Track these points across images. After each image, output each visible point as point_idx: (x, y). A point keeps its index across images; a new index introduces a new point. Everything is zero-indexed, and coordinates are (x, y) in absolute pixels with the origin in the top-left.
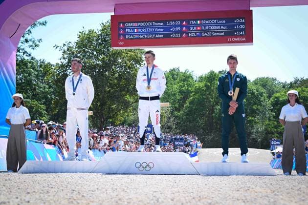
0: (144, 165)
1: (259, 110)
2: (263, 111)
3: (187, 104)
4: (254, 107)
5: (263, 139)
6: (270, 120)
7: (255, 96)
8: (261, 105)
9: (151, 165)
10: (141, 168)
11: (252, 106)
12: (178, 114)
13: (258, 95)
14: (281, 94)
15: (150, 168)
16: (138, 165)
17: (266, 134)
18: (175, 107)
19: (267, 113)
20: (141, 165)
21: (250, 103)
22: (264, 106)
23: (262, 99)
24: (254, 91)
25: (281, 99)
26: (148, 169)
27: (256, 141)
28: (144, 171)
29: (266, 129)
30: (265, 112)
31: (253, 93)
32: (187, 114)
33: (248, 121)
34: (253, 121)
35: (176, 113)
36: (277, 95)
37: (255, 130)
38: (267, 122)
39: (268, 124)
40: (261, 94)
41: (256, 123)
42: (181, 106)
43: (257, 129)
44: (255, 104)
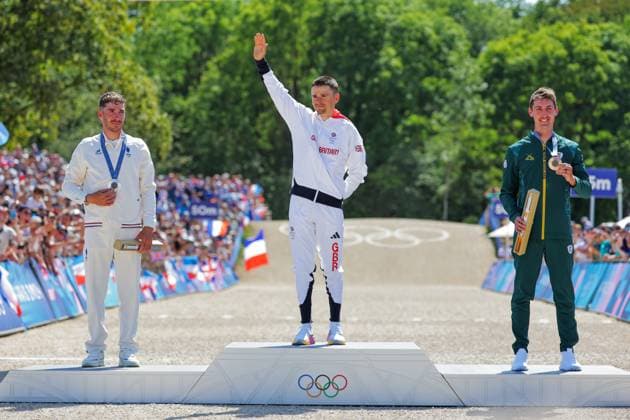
0: (323, 382)
1: (442, 95)
2: (456, 97)
3: (212, 72)
4: (428, 84)
5: (454, 188)
6: (476, 125)
7: (430, 49)
8: (448, 77)
9: (340, 382)
10: (314, 391)
11: (421, 79)
12: (182, 107)
13: (439, 47)
14: (511, 43)
15: (338, 389)
16: (306, 382)
17: (465, 169)
18: (174, 82)
19: (468, 104)
20: (314, 383)
21: (415, 71)
22: (458, 82)
23: (453, 58)
24: (429, 31)
25: (511, 61)
26: (331, 391)
27: (433, 193)
28: (323, 400)
29: (463, 156)
30: (462, 101)
31: (423, 40)
32: (214, 106)
33: (406, 128)
34: (422, 127)
35: (179, 102)
36: (499, 45)
37: (429, 158)
38: (468, 131)
39: (471, 139)
40: (450, 43)
41: (432, 133)
42: (193, 78)
43: (438, 153)
44: (430, 73)
